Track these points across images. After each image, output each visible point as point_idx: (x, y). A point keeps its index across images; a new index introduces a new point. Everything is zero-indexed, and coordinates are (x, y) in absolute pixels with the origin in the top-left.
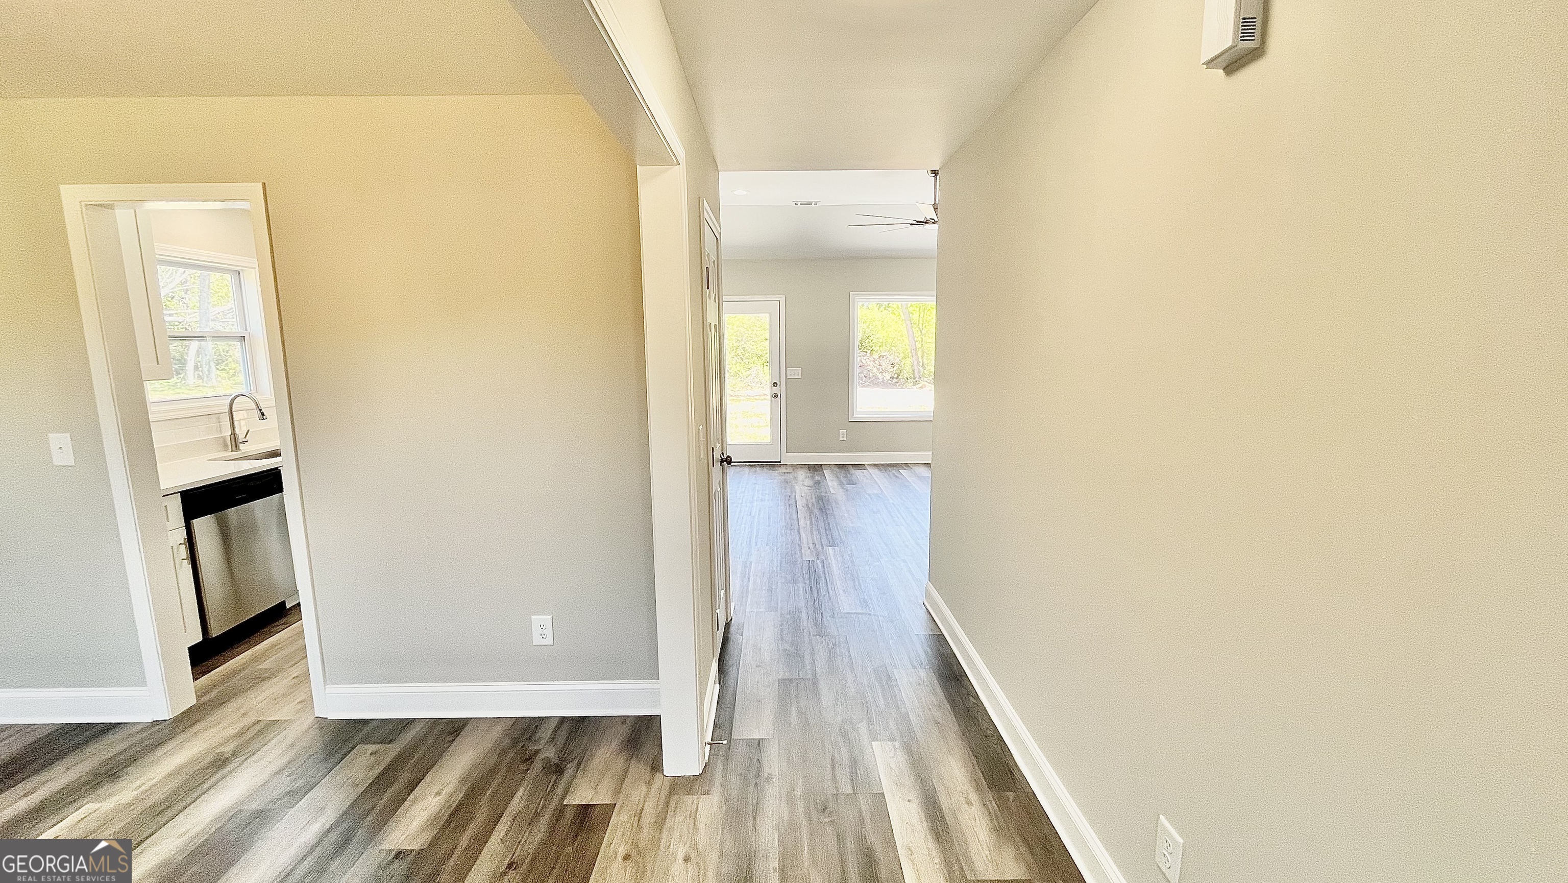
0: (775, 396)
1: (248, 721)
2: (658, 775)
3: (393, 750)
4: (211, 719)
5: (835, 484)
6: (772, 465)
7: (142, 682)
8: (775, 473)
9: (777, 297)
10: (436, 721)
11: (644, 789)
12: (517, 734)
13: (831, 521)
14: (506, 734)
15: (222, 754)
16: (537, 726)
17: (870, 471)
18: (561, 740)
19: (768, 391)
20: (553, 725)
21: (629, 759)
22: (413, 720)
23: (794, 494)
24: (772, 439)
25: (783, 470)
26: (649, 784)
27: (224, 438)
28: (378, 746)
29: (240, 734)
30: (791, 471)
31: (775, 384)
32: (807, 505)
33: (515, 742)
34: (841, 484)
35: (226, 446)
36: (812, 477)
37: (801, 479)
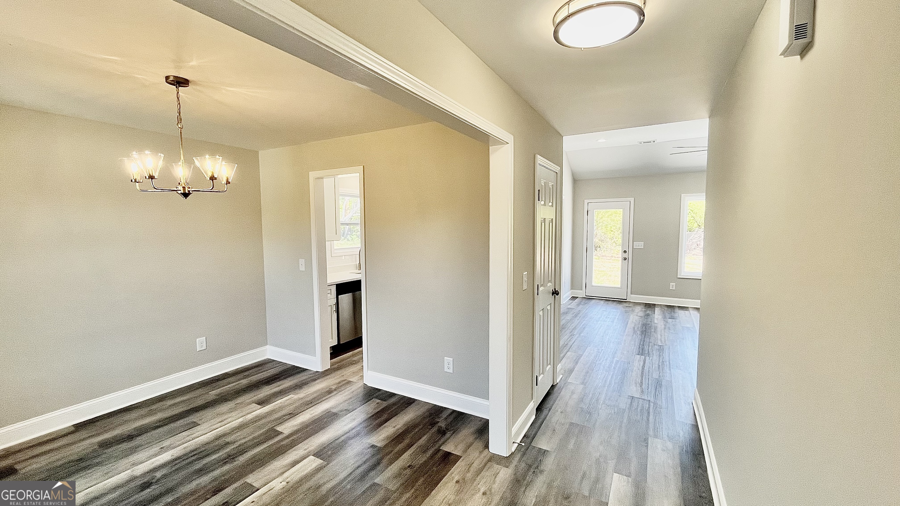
0: (625, 259)
1: (343, 379)
2: (487, 450)
3: (385, 404)
4: (332, 375)
5: (660, 317)
6: (620, 301)
7: (314, 354)
8: (620, 307)
9: (629, 199)
10: (404, 397)
11: (477, 454)
12: (433, 412)
13: (647, 340)
14: (428, 410)
15: (331, 389)
16: (442, 411)
17: (691, 312)
18: (449, 420)
19: (620, 255)
20: (449, 412)
21: (476, 439)
22: (396, 394)
23: (628, 320)
24: (622, 286)
25: (625, 305)
26: (481, 452)
27: (357, 264)
28: (380, 401)
29: (339, 383)
30: (632, 306)
31: (625, 252)
32: (634, 328)
33: (431, 414)
34: (665, 317)
35: (357, 268)
36: (645, 311)
37: (637, 312)
